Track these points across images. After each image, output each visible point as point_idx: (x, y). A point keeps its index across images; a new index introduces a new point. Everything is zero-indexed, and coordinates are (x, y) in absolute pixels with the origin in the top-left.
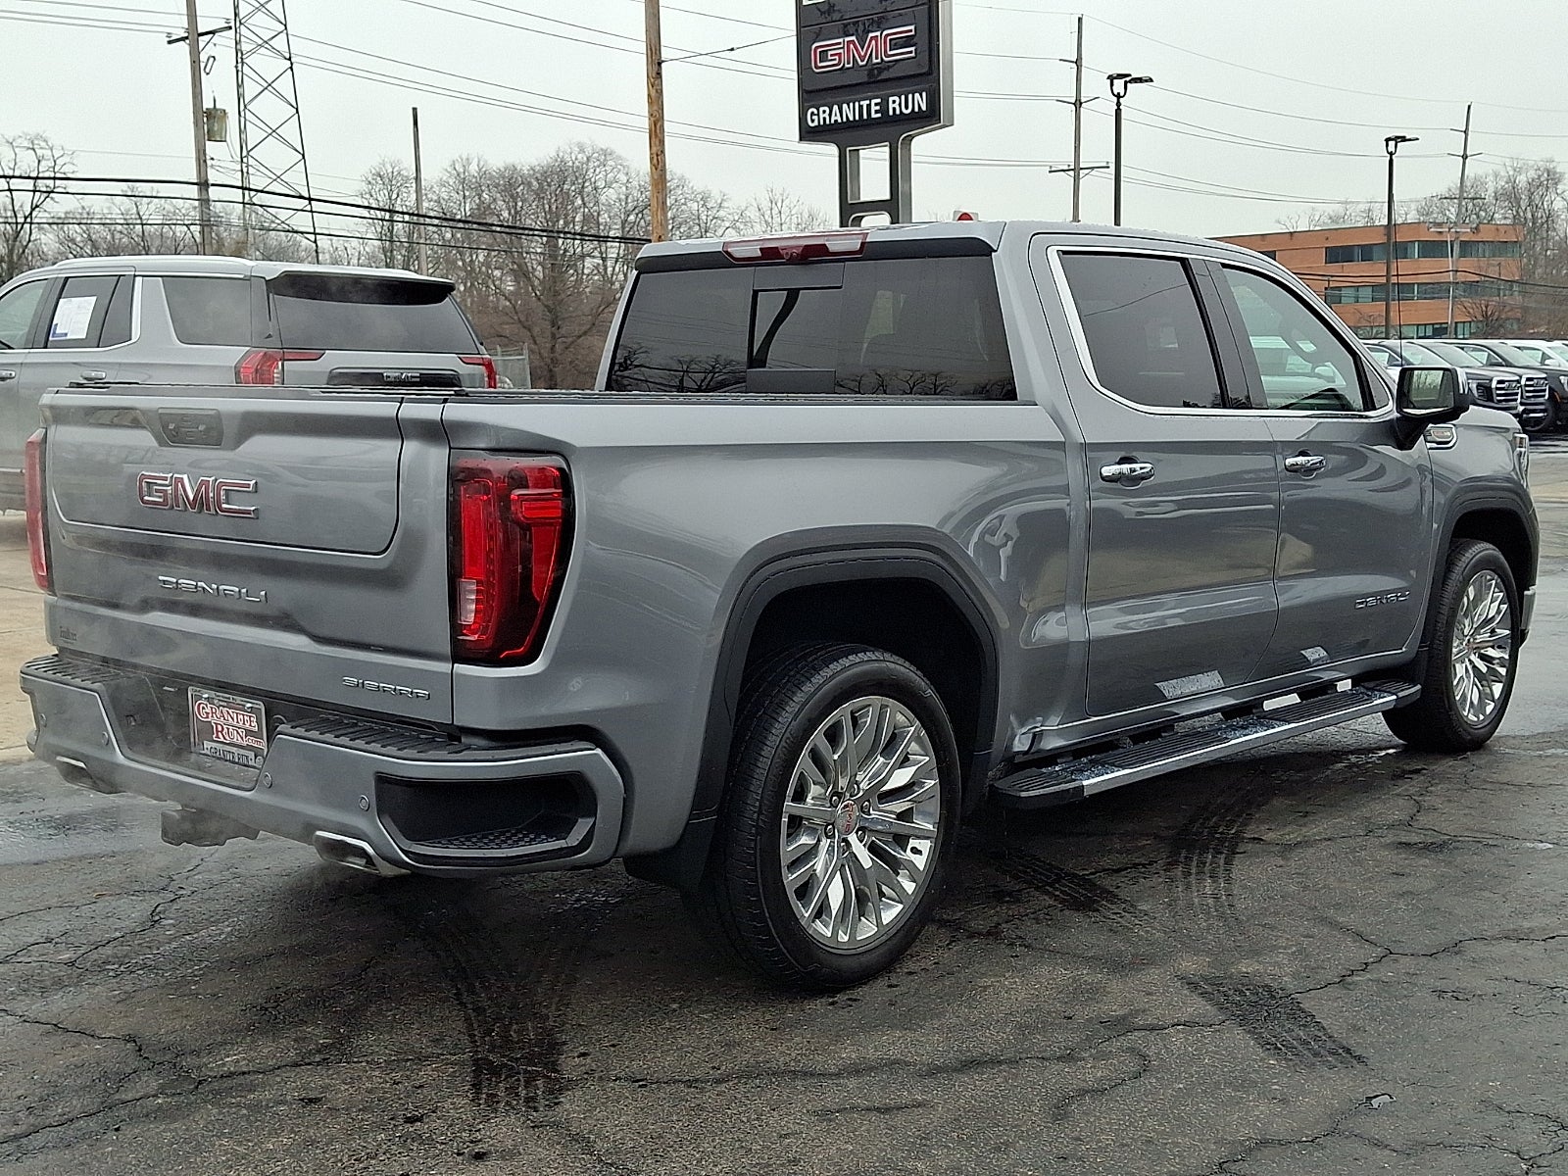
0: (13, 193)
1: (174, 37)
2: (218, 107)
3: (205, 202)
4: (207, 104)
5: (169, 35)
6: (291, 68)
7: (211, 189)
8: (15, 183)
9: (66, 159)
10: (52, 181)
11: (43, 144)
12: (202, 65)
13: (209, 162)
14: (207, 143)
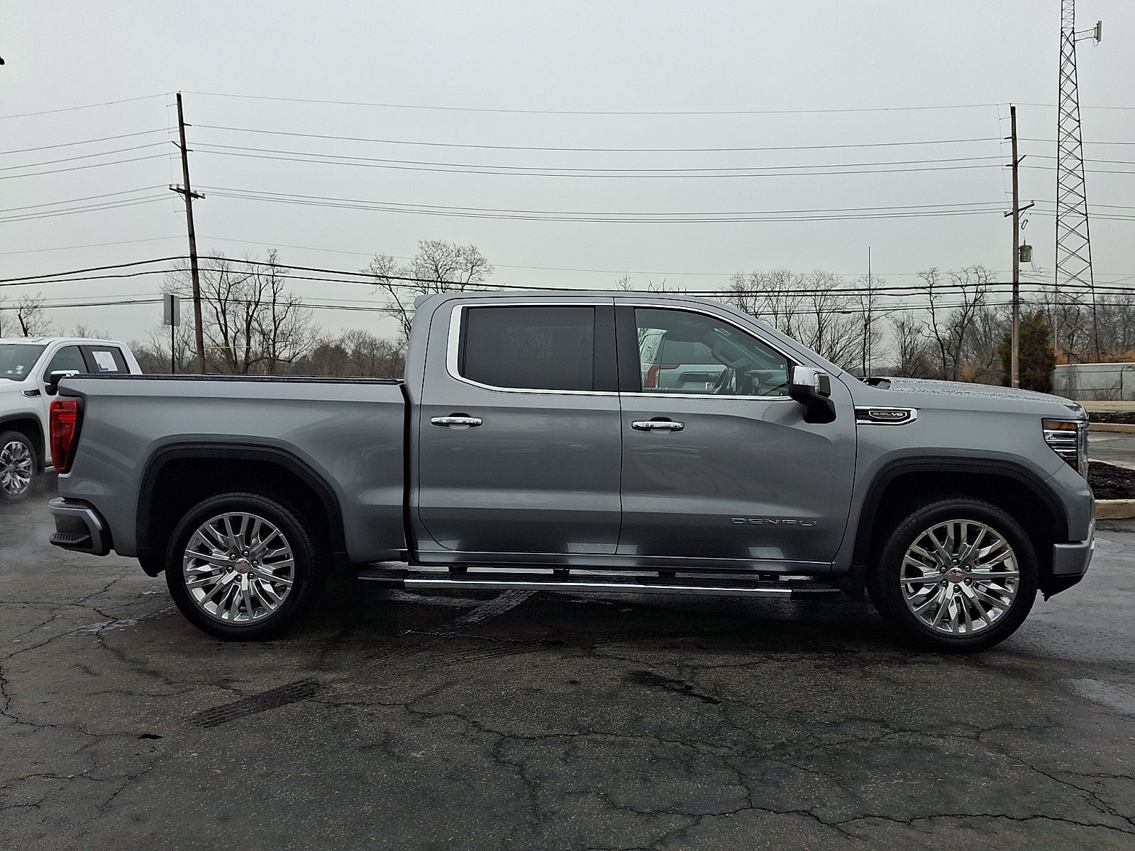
0: (966, 294)
1: (1008, 213)
2: (1026, 244)
3: (1016, 292)
4: (1021, 244)
5: (1005, 213)
6: (1087, 220)
7: (1020, 285)
8: (967, 289)
9: (992, 276)
10: (984, 286)
11: (981, 270)
12: (1020, 225)
13: (1020, 272)
14: (1020, 263)
